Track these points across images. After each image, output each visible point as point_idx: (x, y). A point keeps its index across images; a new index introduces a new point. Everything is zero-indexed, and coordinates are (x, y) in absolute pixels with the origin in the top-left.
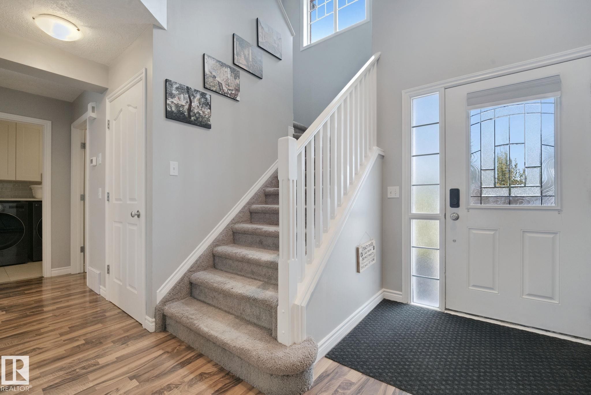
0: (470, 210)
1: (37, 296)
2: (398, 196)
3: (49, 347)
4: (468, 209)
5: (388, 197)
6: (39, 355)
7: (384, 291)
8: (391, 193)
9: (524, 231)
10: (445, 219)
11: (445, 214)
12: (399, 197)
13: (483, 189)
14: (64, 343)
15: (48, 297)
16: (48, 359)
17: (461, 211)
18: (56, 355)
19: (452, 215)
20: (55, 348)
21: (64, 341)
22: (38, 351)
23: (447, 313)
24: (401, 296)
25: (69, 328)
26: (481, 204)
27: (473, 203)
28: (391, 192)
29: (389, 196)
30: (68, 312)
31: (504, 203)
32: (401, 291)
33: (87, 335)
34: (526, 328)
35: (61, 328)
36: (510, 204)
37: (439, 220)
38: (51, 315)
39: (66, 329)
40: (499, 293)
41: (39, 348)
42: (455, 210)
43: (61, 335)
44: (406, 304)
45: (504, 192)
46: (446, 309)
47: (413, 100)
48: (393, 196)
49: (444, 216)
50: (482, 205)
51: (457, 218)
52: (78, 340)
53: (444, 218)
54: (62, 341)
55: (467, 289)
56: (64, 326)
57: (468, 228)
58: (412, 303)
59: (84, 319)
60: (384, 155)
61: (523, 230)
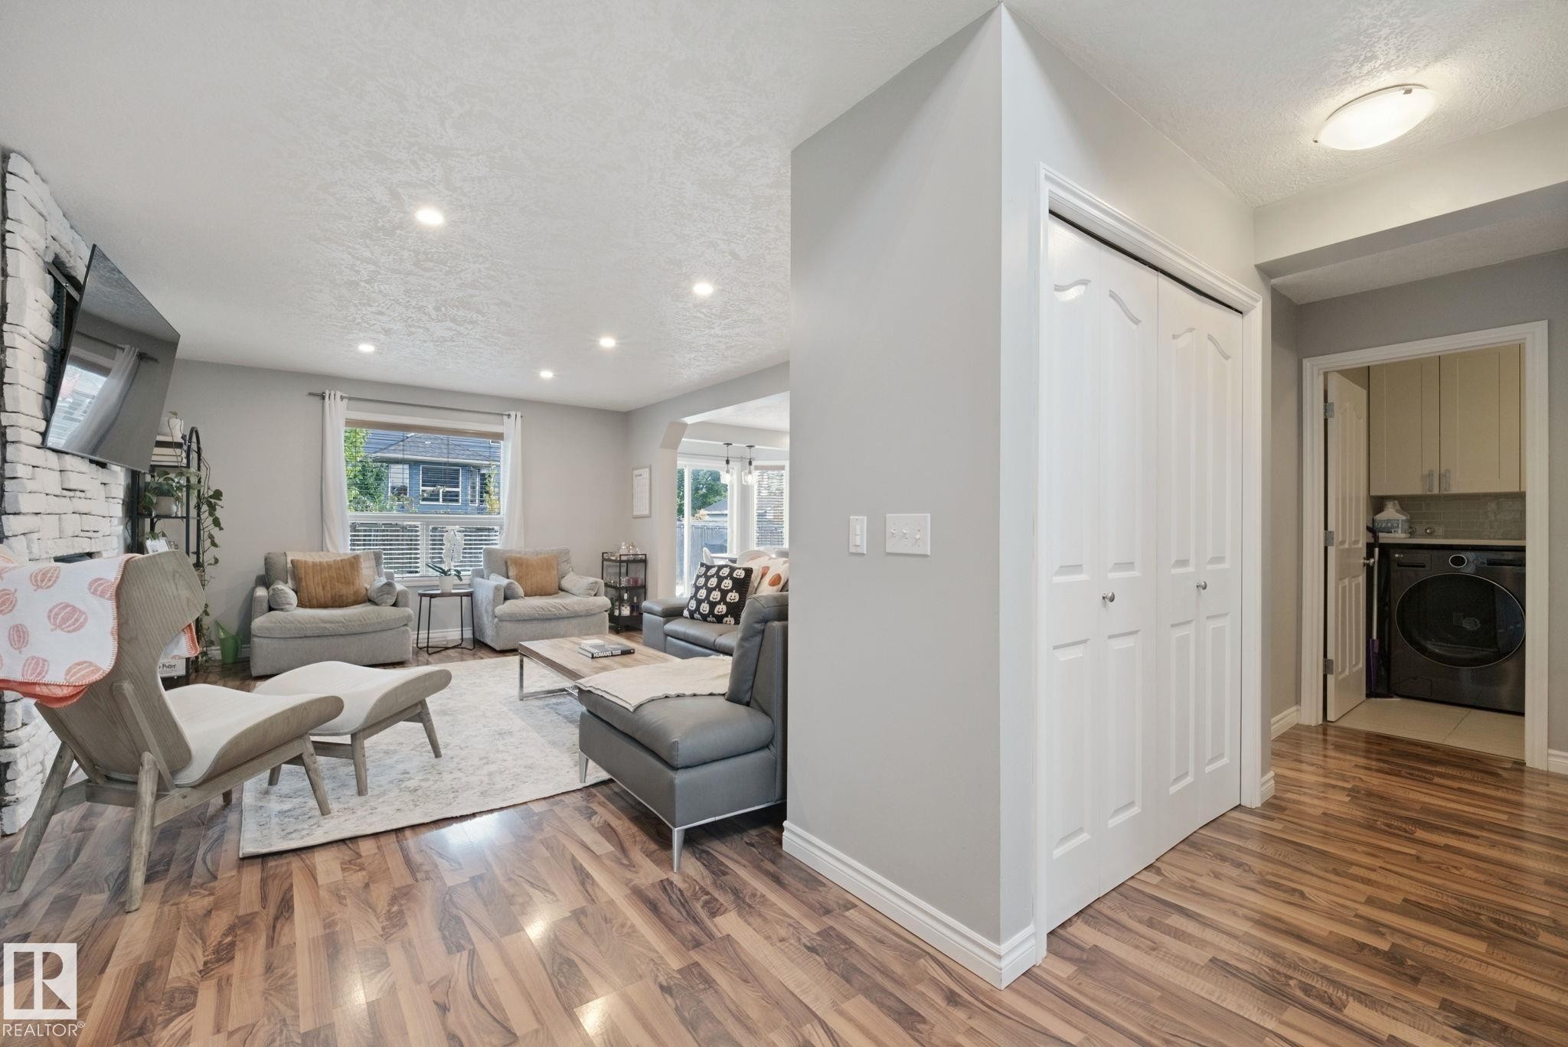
1: (1443, 798)
3: (1319, 905)
6: (1284, 905)
14: (1353, 919)
15: (1467, 812)
16: (1286, 923)
18: (1306, 927)
20: (1326, 915)
21: (1356, 916)
22: (1296, 899)
25: (1405, 900)
30: (1456, 868)
33: (1415, 941)
35: (1390, 888)
38: (1413, 852)
39: (1397, 899)
41: (1302, 894)
43: (1370, 901)
52: (1383, 934)
54: (1353, 914)
56: (1400, 890)
59: (1465, 906)
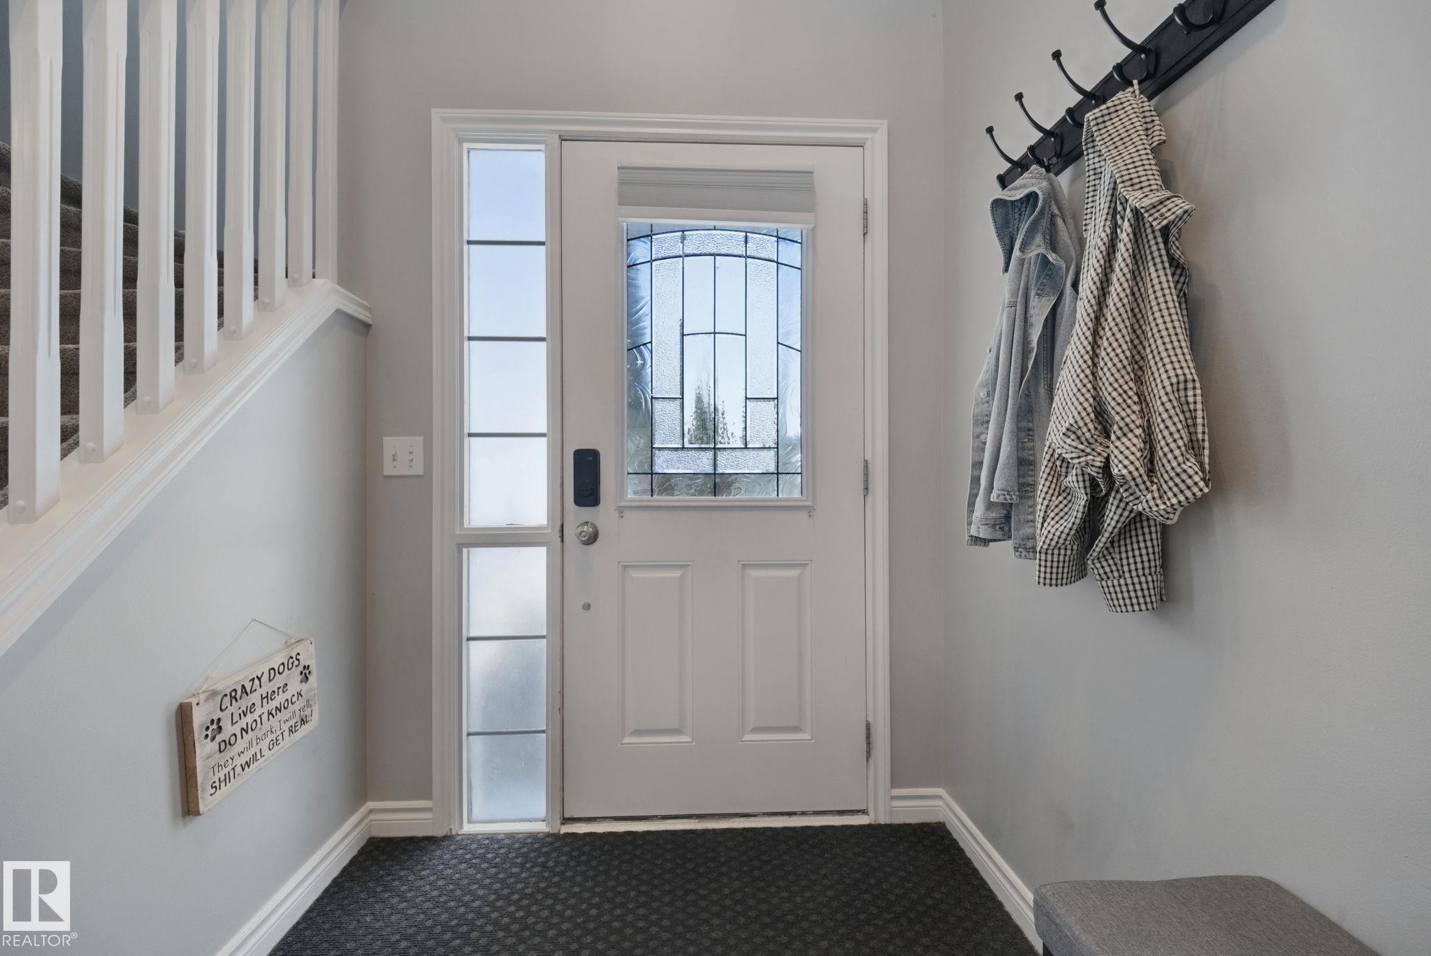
0: (627, 514)
2: (418, 470)
4: (621, 511)
5: (386, 473)
7: (371, 811)
8: (394, 460)
9: (744, 566)
10: (562, 541)
11: (562, 526)
12: (422, 473)
13: (657, 452)
17: (603, 515)
19: (580, 529)
23: (567, 835)
24: (429, 815)
26: (652, 496)
27: (633, 490)
28: (394, 455)
29: (388, 471)
31: (701, 493)
32: (428, 795)
34: (752, 819)
36: (715, 496)
37: (546, 546)
40: (693, 740)
42: (587, 513)
44: (445, 838)
45: (703, 463)
46: (566, 820)
47: (469, 152)
48: (402, 470)
49: (558, 534)
50: (655, 497)
51: (593, 538)
53: (559, 540)
55: (619, 745)
57: (621, 564)
58: (468, 828)
60: (369, 321)
61: (743, 563)
